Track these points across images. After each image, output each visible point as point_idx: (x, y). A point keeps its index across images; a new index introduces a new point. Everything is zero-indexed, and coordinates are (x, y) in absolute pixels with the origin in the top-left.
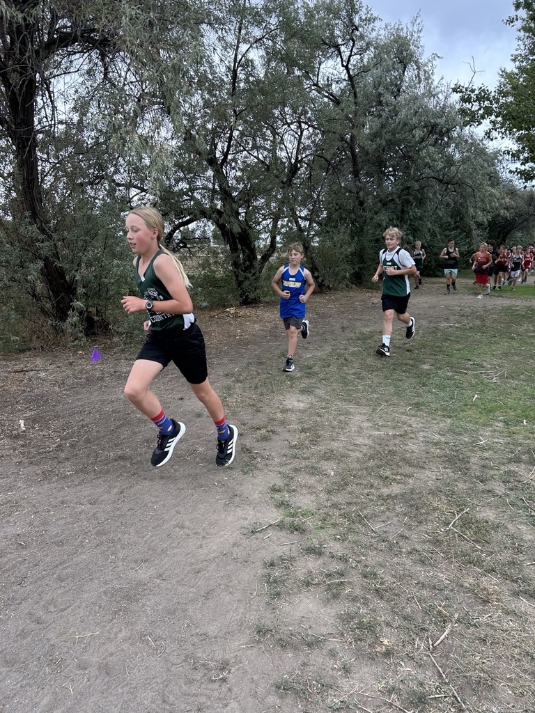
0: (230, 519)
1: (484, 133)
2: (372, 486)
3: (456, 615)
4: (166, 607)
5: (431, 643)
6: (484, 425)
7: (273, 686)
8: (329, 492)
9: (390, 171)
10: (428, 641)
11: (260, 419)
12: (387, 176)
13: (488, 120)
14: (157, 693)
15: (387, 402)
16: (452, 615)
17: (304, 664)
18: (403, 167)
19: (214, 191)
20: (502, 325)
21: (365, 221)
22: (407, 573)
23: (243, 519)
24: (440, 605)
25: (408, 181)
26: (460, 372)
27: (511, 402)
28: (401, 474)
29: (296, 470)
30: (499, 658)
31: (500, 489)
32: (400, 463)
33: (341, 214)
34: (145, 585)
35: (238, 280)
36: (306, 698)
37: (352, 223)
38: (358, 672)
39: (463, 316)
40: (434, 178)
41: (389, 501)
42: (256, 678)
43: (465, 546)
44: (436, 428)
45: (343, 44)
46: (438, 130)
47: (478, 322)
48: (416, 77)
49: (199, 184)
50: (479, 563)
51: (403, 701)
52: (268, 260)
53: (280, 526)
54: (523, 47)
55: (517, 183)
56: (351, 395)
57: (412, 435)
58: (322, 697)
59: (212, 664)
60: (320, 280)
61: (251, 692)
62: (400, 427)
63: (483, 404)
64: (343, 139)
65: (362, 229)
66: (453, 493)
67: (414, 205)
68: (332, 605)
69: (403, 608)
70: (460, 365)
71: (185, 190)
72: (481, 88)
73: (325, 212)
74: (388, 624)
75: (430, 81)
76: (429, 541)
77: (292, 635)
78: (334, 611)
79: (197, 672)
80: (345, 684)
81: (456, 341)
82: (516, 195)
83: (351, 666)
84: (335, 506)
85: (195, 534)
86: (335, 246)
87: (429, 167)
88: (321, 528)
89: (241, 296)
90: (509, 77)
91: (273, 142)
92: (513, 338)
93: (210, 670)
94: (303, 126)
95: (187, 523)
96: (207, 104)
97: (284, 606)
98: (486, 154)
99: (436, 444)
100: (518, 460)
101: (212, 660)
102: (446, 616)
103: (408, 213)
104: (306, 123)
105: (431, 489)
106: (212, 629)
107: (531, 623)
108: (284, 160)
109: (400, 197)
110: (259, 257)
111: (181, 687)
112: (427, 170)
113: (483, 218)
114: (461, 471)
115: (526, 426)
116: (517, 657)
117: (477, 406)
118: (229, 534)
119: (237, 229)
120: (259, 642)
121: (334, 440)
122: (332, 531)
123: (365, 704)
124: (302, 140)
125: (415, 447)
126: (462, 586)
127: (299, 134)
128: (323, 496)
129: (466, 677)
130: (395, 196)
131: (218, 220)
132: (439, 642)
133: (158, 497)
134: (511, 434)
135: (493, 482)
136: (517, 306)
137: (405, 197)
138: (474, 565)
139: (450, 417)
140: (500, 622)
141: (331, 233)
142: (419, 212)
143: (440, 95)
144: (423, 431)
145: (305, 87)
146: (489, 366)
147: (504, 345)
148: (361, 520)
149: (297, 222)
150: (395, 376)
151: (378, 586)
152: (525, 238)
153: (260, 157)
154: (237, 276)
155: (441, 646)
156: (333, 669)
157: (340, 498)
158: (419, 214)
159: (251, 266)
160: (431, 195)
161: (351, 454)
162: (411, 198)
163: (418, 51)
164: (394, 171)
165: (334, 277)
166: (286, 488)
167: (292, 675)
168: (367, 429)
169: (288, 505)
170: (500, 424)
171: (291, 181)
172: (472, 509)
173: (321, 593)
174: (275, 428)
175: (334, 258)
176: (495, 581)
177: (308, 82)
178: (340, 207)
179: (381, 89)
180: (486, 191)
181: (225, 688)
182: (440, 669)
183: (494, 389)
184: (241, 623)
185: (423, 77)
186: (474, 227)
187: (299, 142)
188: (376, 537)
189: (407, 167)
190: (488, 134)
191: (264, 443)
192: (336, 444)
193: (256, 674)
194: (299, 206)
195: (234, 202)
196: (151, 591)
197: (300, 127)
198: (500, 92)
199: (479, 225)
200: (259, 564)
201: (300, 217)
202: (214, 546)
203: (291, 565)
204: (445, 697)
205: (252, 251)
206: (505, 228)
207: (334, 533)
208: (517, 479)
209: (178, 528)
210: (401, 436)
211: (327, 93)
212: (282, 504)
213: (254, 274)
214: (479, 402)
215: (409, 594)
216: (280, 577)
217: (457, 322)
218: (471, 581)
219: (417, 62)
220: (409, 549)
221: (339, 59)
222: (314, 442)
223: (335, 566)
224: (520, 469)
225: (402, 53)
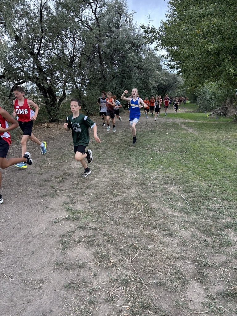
0: (44, 218)
1: (154, 48)
2: (108, 198)
3: (141, 247)
4: (13, 260)
5: (131, 259)
6: (154, 170)
7: (63, 287)
8: (90, 202)
9: (116, 63)
10: (130, 259)
11: (59, 173)
12: (115, 65)
13: (155, 42)
14: (8, 298)
15: (116, 163)
16: (139, 247)
17: (77, 275)
18: (121, 61)
19: (34, 68)
20: (163, 130)
21: (106, 85)
22: (122, 232)
23: (50, 217)
24: (135, 243)
25: (124, 67)
26: (145, 149)
27: (165, 160)
28: (121, 192)
29: (75, 194)
30: (157, 261)
31: (160, 195)
32: (121, 188)
33: (95, 81)
34: (2, 251)
35: (48, 110)
36: (78, 289)
37: (101, 85)
38: (101, 275)
39: (147, 126)
40: (135, 66)
41: (115, 203)
42: (55, 284)
43: (146, 219)
44: (135, 172)
45: (93, 3)
46: (136, 46)
47: (153, 129)
48: (126, 21)
49: (26, 64)
50: (151, 225)
51: (119, 284)
52: (62, 101)
53: (68, 219)
54: (170, 11)
55: (169, 70)
56: (101, 161)
57: (126, 176)
58: (85, 288)
59: (35, 282)
60: (87, 111)
61: (53, 291)
62: (121, 173)
63: (154, 161)
64: (94, 47)
65: (105, 88)
66: (141, 198)
67: (127, 78)
68: (90, 249)
69: (120, 247)
70: (146, 146)
71: (19, 67)
72: (152, 27)
73: (88, 80)
74: (114, 254)
75: (131, 23)
76: (131, 218)
77: (72, 264)
78: (91, 252)
79: (28, 286)
80: (95, 281)
81: (144, 136)
82: (169, 75)
83: (97, 273)
84: (92, 208)
85: (27, 226)
86: (93, 96)
87: (132, 62)
88: (86, 218)
89: (50, 118)
90: (165, 24)
91: (62, 46)
92: (167, 135)
93: (34, 284)
94: (76, 39)
95: (23, 222)
96: (28, 25)
97: (69, 252)
98: (155, 57)
99: (135, 179)
100: (167, 183)
101: (35, 280)
102: (137, 248)
103: (125, 82)
104: (77, 38)
105: (132, 197)
106: (35, 267)
107: (170, 246)
108: (68, 55)
109: (120, 74)
110: (58, 100)
111: (20, 294)
112: (131, 63)
113: (155, 84)
114: (145, 189)
115: (170, 169)
116: (164, 260)
117: (152, 163)
118: (43, 225)
119: (46, 86)
120: (57, 269)
121: (93, 180)
122: (91, 218)
123: (103, 287)
124: (76, 46)
125: (126, 181)
126: (144, 235)
127: (74, 43)
128: (87, 204)
129: (144, 270)
130: (118, 74)
131: (37, 82)
132: (134, 258)
133: (9, 211)
134: (165, 173)
135: (157, 193)
136: (169, 122)
137: (123, 74)
138: (149, 226)
139: (141, 167)
140: (158, 247)
141: (91, 90)
142: (129, 81)
143: (136, 30)
144: (130, 174)
145: (76, 21)
146: (157, 146)
147: (163, 138)
148: (103, 212)
149: (75, 84)
150: (119, 152)
151: (110, 239)
152: (173, 94)
153: (56, 53)
154: (47, 109)
155: (135, 260)
156: (90, 275)
157: (95, 204)
158: (129, 82)
159: (54, 104)
160: (133, 74)
161: (100, 185)
162: (125, 75)
163: (126, 9)
164: (118, 63)
165: (94, 110)
166: (71, 202)
167: (72, 281)
168: (107, 175)
169: (71, 209)
170: (161, 169)
171: (71, 65)
172: (149, 204)
173: (85, 245)
174: (66, 177)
175: (93, 101)
176: (157, 231)
177: (77, 19)
178: (95, 78)
179: (111, 25)
180: (156, 73)
181: (41, 291)
182: (134, 269)
183: (159, 155)
184: (49, 262)
185: (128, 21)
186: (152, 88)
187: (74, 47)
188: (109, 219)
189: (123, 61)
190: (156, 48)
191: (61, 184)
192: (94, 182)
193: (55, 283)
194: (76, 77)
195: (44, 74)
196: (5, 254)
197: (74, 40)
198: (160, 30)
199: (154, 88)
200: (58, 236)
201: (77, 82)
202: (36, 230)
203: (72, 235)
204: (136, 279)
205: (55, 97)
206: (164, 89)
207: (92, 219)
208: (166, 191)
209: (19, 225)
210: (121, 176)
211: (86, 24)
212: (69, 209)
213: (56, 108)
214: (153, 161)
215: (123, 241)
216: (67, 240)
217: (145, 129)
218: (147, 232)
219: (126, 14)
220: (123, 222)
221: (91, 9)
222: (84, 182)
223: (92, 233)
224: (168, 187)
225: (119, 9)
